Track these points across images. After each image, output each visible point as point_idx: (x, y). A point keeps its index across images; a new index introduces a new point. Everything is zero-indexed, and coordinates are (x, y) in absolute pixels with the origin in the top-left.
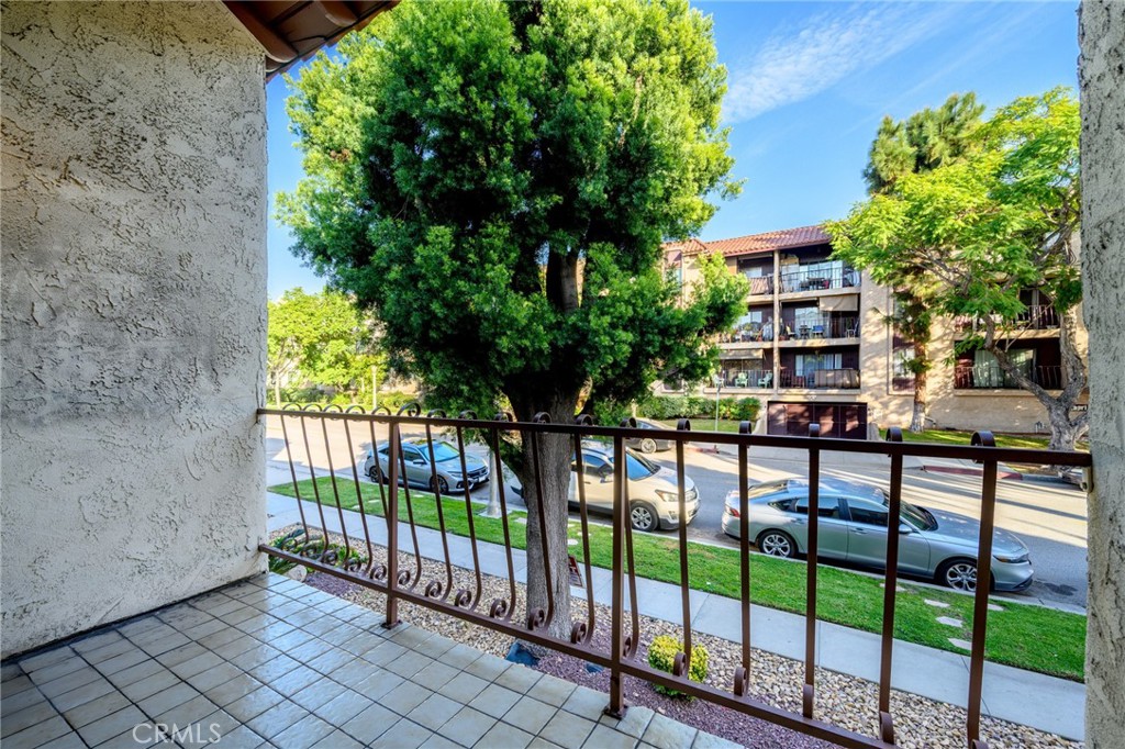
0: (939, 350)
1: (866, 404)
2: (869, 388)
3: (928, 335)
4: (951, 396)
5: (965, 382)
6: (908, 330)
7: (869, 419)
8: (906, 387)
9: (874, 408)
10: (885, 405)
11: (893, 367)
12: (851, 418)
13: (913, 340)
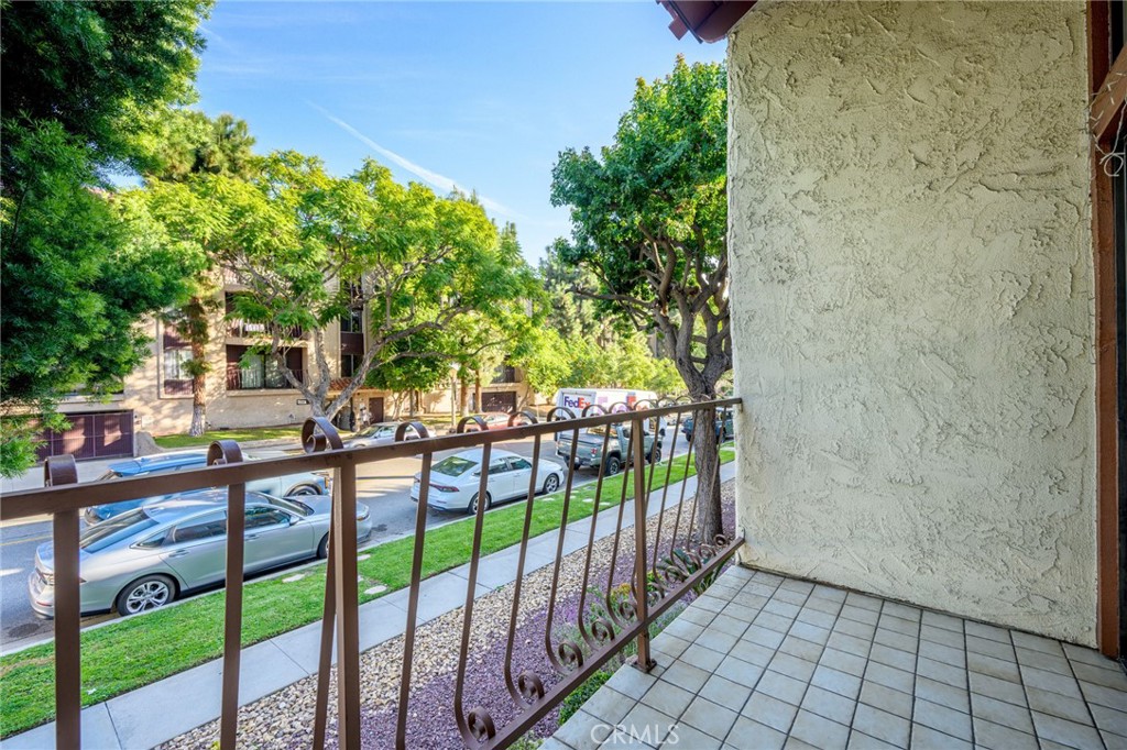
0: (213, 352)
1: (132, 410)
2: (136, 392)
3: (206, 336)
4: (225, 397)
5: (235, 383)
6: (185, 330)
7: (136, 428)
8: (182, 389)
9: (142, 414)
10: (157, 410)
11: (165, 367)
12: (112, 428)
13: (190, 341)
